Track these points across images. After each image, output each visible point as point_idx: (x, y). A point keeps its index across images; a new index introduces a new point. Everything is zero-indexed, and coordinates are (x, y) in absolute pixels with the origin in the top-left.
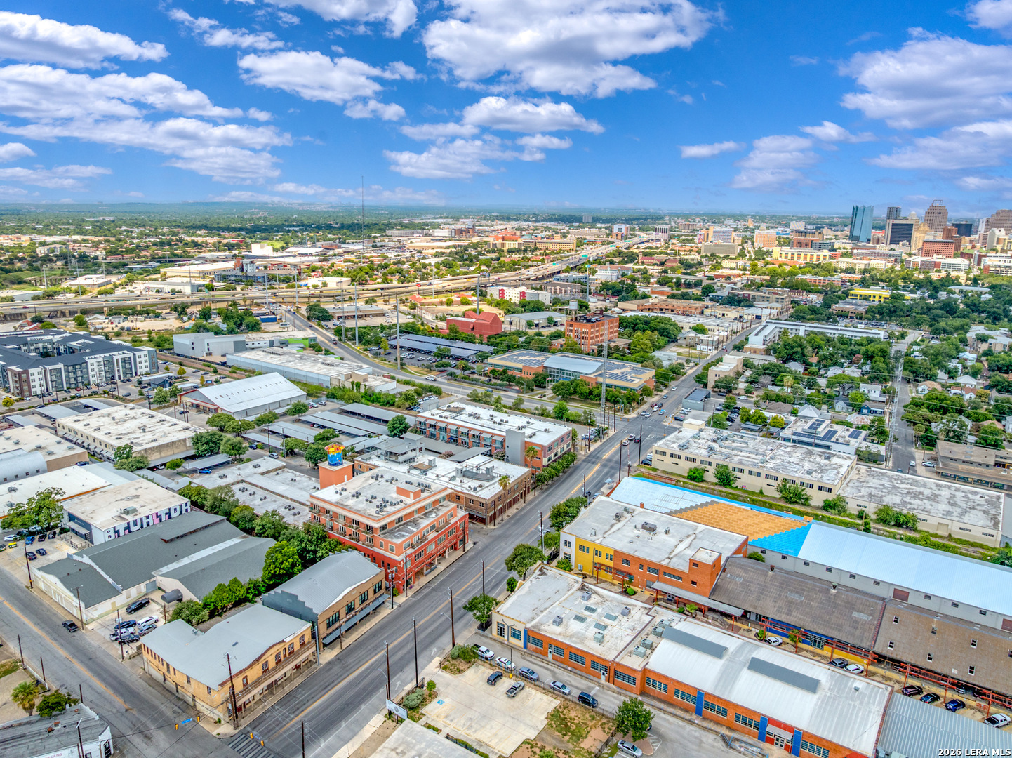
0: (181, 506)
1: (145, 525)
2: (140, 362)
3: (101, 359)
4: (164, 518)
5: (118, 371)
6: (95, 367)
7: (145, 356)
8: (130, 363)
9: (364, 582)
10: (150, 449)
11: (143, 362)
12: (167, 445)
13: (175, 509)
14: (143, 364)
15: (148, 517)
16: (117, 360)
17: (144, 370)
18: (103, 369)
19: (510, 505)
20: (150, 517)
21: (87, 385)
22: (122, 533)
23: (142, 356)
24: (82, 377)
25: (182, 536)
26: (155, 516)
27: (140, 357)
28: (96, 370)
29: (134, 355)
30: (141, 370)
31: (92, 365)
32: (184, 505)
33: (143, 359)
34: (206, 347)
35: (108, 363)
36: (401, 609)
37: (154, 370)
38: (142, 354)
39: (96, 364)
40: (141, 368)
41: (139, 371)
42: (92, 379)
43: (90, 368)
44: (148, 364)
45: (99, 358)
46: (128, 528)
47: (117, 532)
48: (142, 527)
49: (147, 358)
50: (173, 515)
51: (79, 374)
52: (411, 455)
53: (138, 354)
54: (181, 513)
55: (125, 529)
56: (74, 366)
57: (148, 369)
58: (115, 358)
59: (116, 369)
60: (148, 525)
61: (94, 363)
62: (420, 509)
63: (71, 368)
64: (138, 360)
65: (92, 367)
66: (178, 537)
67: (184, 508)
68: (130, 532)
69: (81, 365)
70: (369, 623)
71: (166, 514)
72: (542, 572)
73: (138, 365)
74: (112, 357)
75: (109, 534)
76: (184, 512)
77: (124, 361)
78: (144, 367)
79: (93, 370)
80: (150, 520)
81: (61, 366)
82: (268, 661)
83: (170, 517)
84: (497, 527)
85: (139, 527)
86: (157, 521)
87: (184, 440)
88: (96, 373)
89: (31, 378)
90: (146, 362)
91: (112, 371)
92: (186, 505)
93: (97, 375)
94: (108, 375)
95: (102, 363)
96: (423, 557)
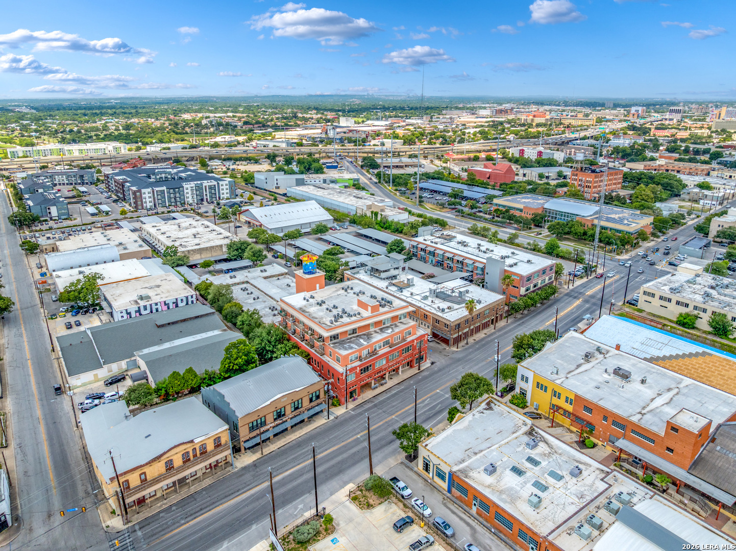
0: (187, 298)
1: (154, 311)
2: (223, 190)
3: (194, 185)
4: (171, 306)
5: (206, 195)
6: (189, 191)
7: (226, 185)
8: (215, 190)
9: (297, 390)
10: (192, 250)
11: (225, 189)
12: (206, 249)
13: (182, 300)
14: (225, 191)
15: (156, 304)
16: (206, 187)
17: (225, 196)
18: (195, 192)
19: (478, 330)
20: (159, 304)
21: (183, 204)
22: (133, 315)
23: (224, 185)
24: (180, 198)
25: (173, 323)
26: (163, 304)
27: (222, 185)
28: (190, 193)
29: (218, 184)
30: (223, 196)
31: (187, 189)
32: (190, 297)
33: (225, 187)
34: (276, 182)
35: (199, 188)
36: (337, 421)
37: (233, 196)
38: (224, 183)
39: (190, 189)
40: (223, 194)
41: (222, 196)
42: (187, 200)
43: (185, 191)
44: (228, 191)
45: (193, 184)
46: (139, 311)
47: (129, 314)
48: (151, 312)
49: (228, 187)
50: (180, 304)
51: (178, 195)
52: (393, 272)
53: (221, 183)
54: (187, 304)
55: (136, 312)
56: (174, 189)
57: (228, 195)
58: (204, 185)
59: (205, 194)
60: (157, 310)
61: (188, 187)
62: (377, 324)
63: (172, 191)
64: (221, 187)
65: (187, 191)
66: (169, 324)
67: (190, 300)
68: (141, 314)
69: (179, 188)
70: (300, 431)
71: (174, 303)
72: (489, 407)
73: (221, 192)
74: (202, 184)
75: (122, 315)
76: (190, 303)
77: (210, 188)
78: (225, 194)
79: (188, 193)
80: (159, 307)
81: (164, 188)
82: (174, 458)
83: (177, 306)
84: (459, 350)
85: (148, 311)
86: (165, 308)
87: (221, 246)
88: (190, 195)
89: (143, 196)
90: (227, 189)
91: (201, 195)
92: (192, 297)
93: (190, 197)
94: (199, 198)
95: (194, 188)
96: (370, 371)
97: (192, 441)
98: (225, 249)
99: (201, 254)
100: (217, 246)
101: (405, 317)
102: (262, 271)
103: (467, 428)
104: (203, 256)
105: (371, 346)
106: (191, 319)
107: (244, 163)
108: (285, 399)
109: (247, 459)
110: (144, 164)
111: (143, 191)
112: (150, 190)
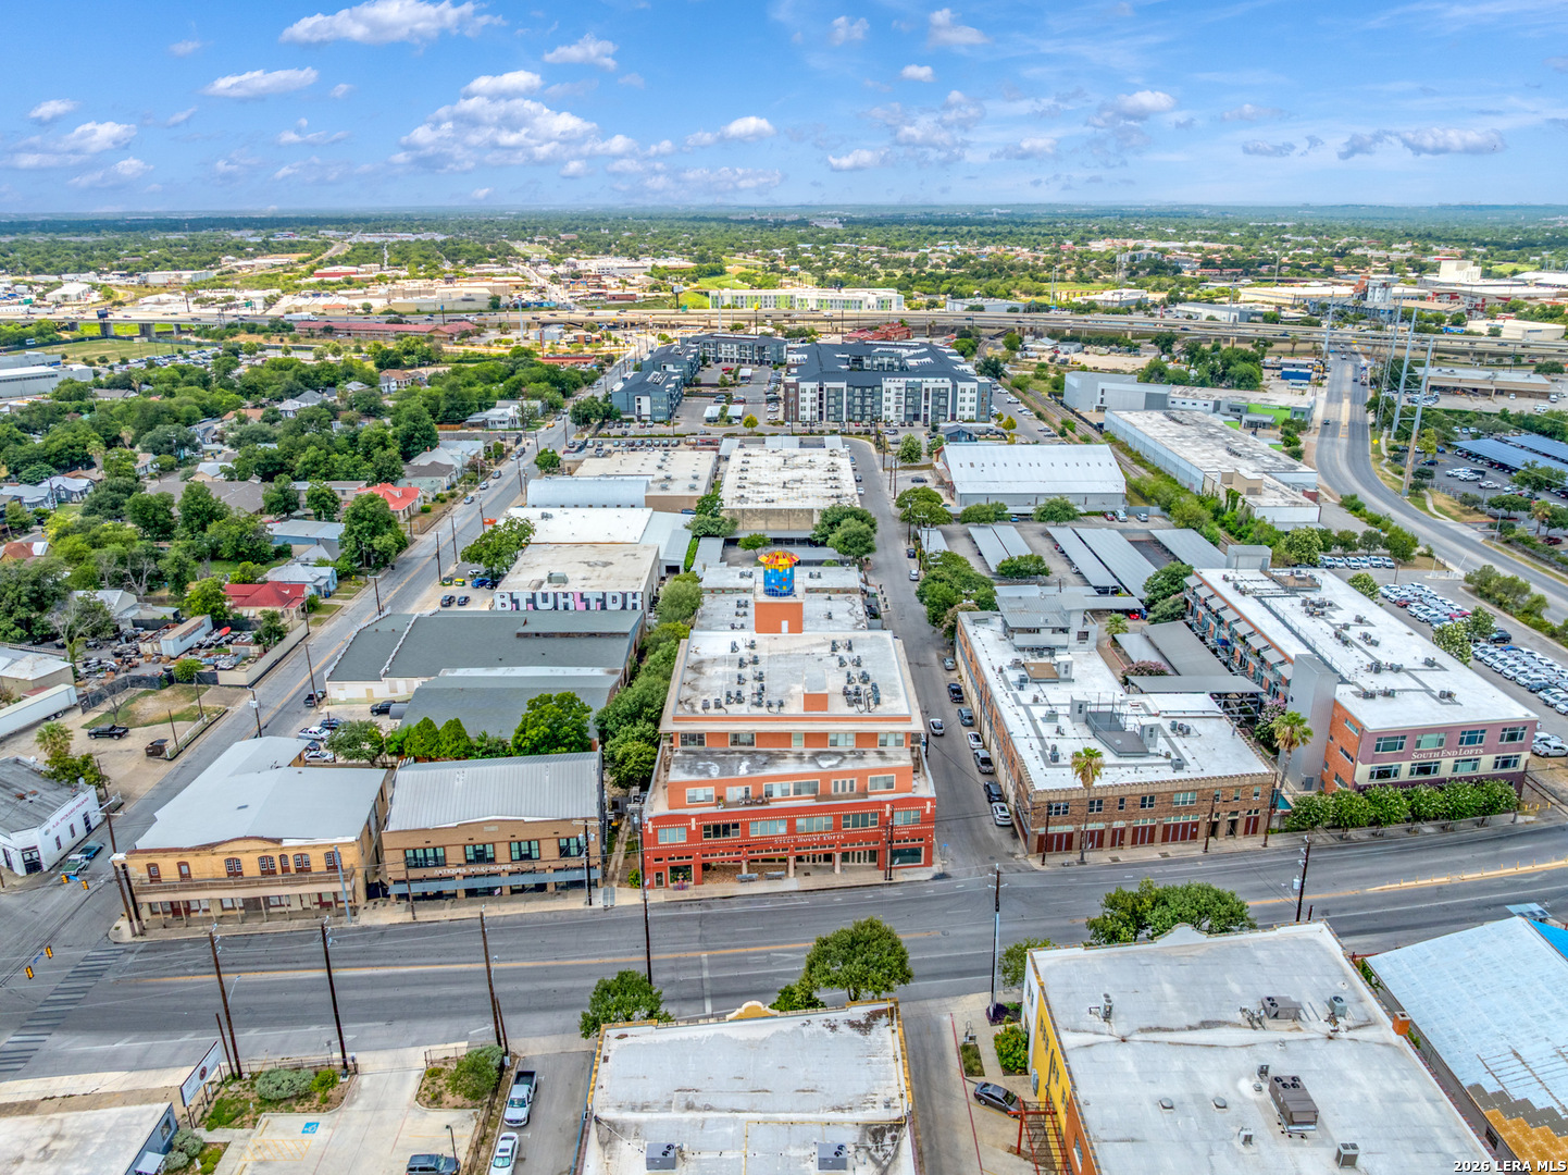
0: (624, 595)
1: (561, 607)
2: (963, 400)
3: (902, 385)
4: (593, 605)
5: (926, 407)
6: (892, 395)
7: (972, 391)
8: (947, 398)
10: (750, 511)
11: (967, 400)
12: (779, 512)
13: (614, 598)
14: (967, 404)
15: (566, 595)
16: (927, 390)
17: (967, 414)
18: (903, 400)
20: (570, 596)
21: (875, 420)
22: (523, 606)
23: (968, 391)
24: (872, 407)
25: (546, 635)
26: (578, 598)
27: (963, 391)
28: (893, 400)
29: (955, 386)
30: (962, 413)
31: (888, 391)
32: (629, 596)
33: (968, 395)
34: (1099, 396)
35: (912, 392)
36: (601, 915)
37: (983, 417)
38: (968, 386)
39: (893, 391)
40: (962, 409)
41: (959, 413)
42: (885, 413)
43: (885, 395)
44: (974, 404)
45: (901, 382)
46: (532, 601)
47: (515, 602)
48: (556, 608)
49: (975, 395)
50: (610, 606)
51: (869, 401)
53: (961, 385)
54: (624, 607)
55: (528, 601)
56: (863, 388)
57: (974, 413)
58: (925, 386)
59: (923, 404)
60: (566, 608)
61: (892, 386)
62: (810, 738)
63: (858, 391)
64: (960, 395)
65: (888, 395)
66: (537, 635)
67: (630, 601)
68: (536, 608)
69: (872, 388)
71: (598, 600)
73: (959, 404)
74: (920, 384)
75: (503, 600)
76: (629, 607)
77: (938, 393)
78: (967, 409)
79: (888, 400)
80: (569, 600)
81: (843, 385)
82: (244, 858)
83: (604, 607)
84: (1045, 868)
85: (550, 605)
86: (582, 606)
87: (811, 512)
88: (892, 404)
89: (801, 395)
90: (972, 400)
91: (916, 406)
92: (634, 596)
93: (893, 409)
94: (910, 412)
95: (903, 391)
96: (734, 837)
97: (278, 841)
98: (817, 519)
99: (767, 520)
101: (898, 743)
102: (811, 576)
103: (751, 1045)
104: (770, 526)
105: (758, 781)
106: (580, 635)
107: (1103, 350)
108: (493, 828)
109: (389, 915)
110: (908, 337)
111: (802, 385)
112: (814, 385)
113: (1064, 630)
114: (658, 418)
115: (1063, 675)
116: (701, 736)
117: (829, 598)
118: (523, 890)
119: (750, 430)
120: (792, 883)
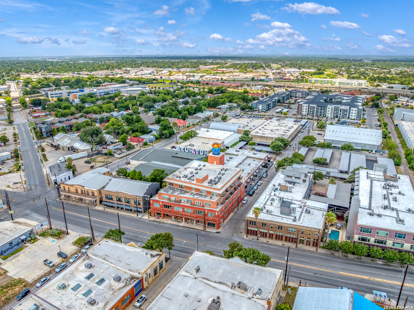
3: (333, 107)
4: (197, 153)
5: (340, 114)
6: (330, 110)
8: (347, 112)
10: (257, 136)
11: (354, 113)
12: (264, 137)
14: (353, 114)
17: (353, 117)
18: (333, 111)
22: (182, 150)
23: (354, 110)
24: (323, 113)
26: (194, 150)
29: (350, 109)
30: (351, 117)
31: (329, 108)
32: (205, 152)
33: (354, 112)
35: (336, 109)
36: (140, 219)
37: (358, 119)
39: (330, 109)
41: (350, 117)
42: (327, 115)
43: (328, 109)
44: (356, 115)
45: (333, 106)
46: (184, 149)
47: (180, 149)
48: (189, 152)
49: (356, 112)
50: (201, 153)
51: (323, 111)
53: (352, 109)
55: (183, 149)
56: (321, 107)
58: (340, 108)
60: (191, 152)
62: (197, 190)
64: (351, 112)
67: (205, 153)
68: (184, 151)
69: (324, 107)
73: (351, 114)
75: (178, 148)
77: (345, 111)
78: (353, 116)
79: (329, 111)
80: (192, 150)
81: (315, 106)
82: (78, 189)
83: (199, 154)
84: (247, 238)
85: (187, 151)
86: (194, 152)
87: (273, 138)
88: (330, 112)
89: (303, 108)
90: (355, 113)
91: (337, 113)
92: (206, 152)
93: (330, 114)
94: (335, 115)
95: (333, 109)
96: (170, 209)
97: (84, 187)
99: (261, 139)
100: (270, 137)
101: (216, 196)
102: (253, 154)
105: (179, 197)
108: (121, 194)
111: (303, 105)
112: (307, 105)
113: (299, 178)
114: (263, 111)
115: (289, 190)
116: (173, 184)
117: (254, 160)
118: (128, 210)
119: (285, 116)
120: (183, 224)
